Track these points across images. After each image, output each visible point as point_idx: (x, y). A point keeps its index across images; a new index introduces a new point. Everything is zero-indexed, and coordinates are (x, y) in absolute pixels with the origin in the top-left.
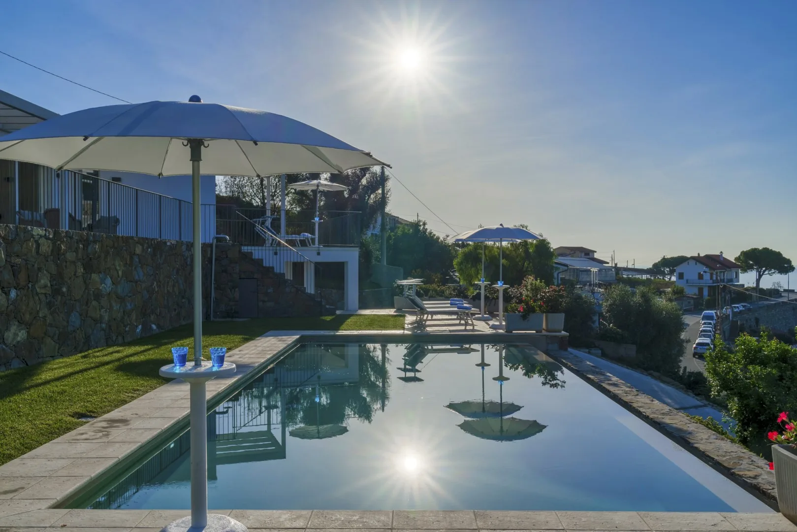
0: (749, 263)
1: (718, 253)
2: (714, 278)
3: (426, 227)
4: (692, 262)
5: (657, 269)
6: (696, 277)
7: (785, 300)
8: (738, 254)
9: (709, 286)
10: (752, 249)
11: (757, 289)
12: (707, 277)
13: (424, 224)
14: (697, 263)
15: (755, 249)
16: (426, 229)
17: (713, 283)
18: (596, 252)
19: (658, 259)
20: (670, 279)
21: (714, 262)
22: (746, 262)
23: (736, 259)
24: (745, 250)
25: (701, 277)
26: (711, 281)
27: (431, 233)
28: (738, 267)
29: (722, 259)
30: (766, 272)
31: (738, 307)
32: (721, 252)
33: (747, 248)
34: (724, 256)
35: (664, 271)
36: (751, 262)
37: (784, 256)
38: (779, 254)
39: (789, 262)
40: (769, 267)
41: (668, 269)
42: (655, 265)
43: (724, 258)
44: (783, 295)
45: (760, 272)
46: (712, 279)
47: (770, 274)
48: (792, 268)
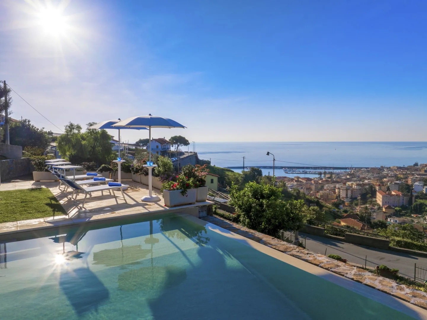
3: (30, 123)
4: (154, 141)
5: (137, 144)
6: (156, 147)
7: (187, 156)
8: (170, 138)
9: (161, 151)
11: (177, 152)
12: (160, 147)
13: (29, 121)
14: (156, 142)
15: (176, 136)
16: (30, 125)
18: (114, 137)
19: (138, 140)
20: (143, 148)
21: (162, 141)
22: (173, 141)
23: (169, 140)
25: (157, 147)
26: (161, 149)
27: (33, 127)
28: (170, 143)
31: (173, 159)
32: (164, 137)
33: (173, 136)
34: (165, 139)
35: (140, 145)
36: (175, 141)
37: (186, 139)
39: (188, 141)
40: (181, 143)
41: (142, 144)
42: (137, 143)
43: (165, 140)
44: (185, 153)
45: (178, 145)
46: (161, 148)
47: (181, 146)
48: (189, 144)
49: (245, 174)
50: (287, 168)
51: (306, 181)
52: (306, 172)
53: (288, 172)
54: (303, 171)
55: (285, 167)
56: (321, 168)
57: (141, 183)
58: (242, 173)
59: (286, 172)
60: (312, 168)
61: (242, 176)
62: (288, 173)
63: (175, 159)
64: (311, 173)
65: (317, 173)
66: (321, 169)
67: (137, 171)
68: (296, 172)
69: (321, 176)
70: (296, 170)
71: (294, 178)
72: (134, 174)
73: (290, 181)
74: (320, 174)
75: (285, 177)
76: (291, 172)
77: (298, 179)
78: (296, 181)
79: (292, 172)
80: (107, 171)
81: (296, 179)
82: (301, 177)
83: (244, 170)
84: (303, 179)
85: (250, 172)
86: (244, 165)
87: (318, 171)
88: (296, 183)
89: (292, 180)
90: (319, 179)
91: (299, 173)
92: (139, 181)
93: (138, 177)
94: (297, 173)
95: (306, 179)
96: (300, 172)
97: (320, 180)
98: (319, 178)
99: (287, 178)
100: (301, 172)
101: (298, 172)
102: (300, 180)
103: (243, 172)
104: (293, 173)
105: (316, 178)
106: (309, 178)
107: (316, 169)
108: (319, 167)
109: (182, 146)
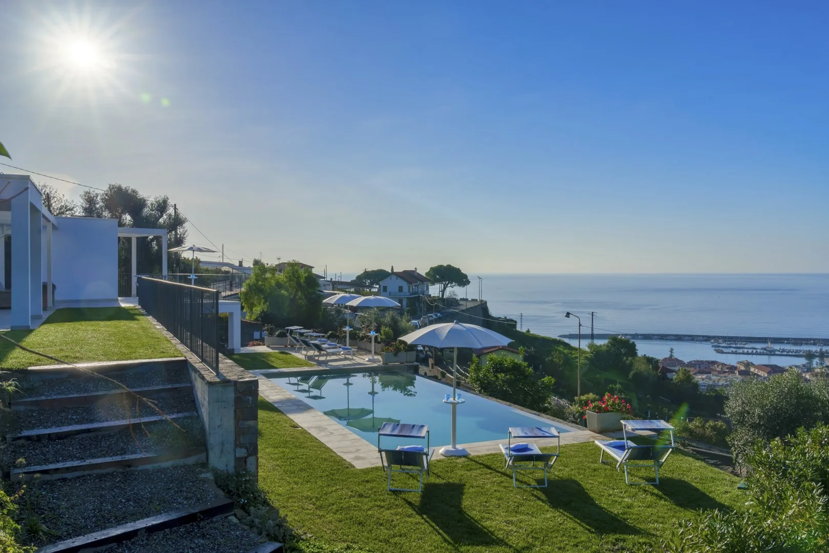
0: (436, 277)
1: (413, 269)
2: (411, 291)
4: (394, 277)
5: (359, 281)
6: (397, 290)
7: (464, 308)
8: (427, 270)
9: (407, 298)
10: (439, 266)
11: (442, 300)
12: (405, 289)
14: (398, 278)
17: (410, 295)
18: (313, 267)
20: (371, 290)
21: (410, 277)
22: (434, 276)
23: (427, 274)
24: (433, 267)
25: (401, 289)
26: (408, 294)
28: (429, 280)
29: (416, 274)
30: (449, 285)
31: (432, 316)
32: (416, 269)
33: (435, 265)
35: (365, 283)
36: (438, 277)
37: (462, 272)
38: (458, 271)
39: (465, 276)
40: (451, 280)
41: (369, 281)
42: (359, 277)
43: (418, 273)
44: (460, 303)
45: (444, 285)
46: (409, 291)
47: (452, 287)
48: (468, 282)
49: (597, 351)
50: (720, 341)
51: (769, 373)
52: (771, 352)
53: (725, 350)
54: (765, 349)
55: (716, 338)
56: (815, 342)
57: (366, 350)
58: (587, 349)
59: (717, 348)
60: (788, 341)
61: (587, 355)
62: (722, 352)
63: (436, 315)
64: (785, 353)
65: (801, 353)
66: (814, 344)
67: (362, 338)
68: (746, 351)
69: (811, 363)
70: (746, 346)
71: (735, 365)
72: (360, 341)
73: (725, 372)
74: (810, 356)
75: (713, 363)
76: (732, 349)
77: (747, 369)
78: (741, 373)
79: (734, 350)
80: (334, 338)
81: (743, 368)
82: (756, 363)
83: (592, 342)
84: (761, 367)
85: (607, 346)
86: (592, 330)
87: (805, 349)
88: (740, 377)
89: (732, 369)
90: (806, 370)
91: (752, 354)
92: (364, 348)
93: (363, 344)
94: (748, 354)
95: (769, 369)
96: (754, 351)
97: (807, 372)
98: (804, 366)
99: (718, 366)
100: (759, 351)
101: (750, 351)
102: (752, 370)
103: (590, 346)
104: (736, 353)
105: (796, 366)
106: (776, 366)
107: (801, 344)
108: (807, 340)
109: (455, 287)
